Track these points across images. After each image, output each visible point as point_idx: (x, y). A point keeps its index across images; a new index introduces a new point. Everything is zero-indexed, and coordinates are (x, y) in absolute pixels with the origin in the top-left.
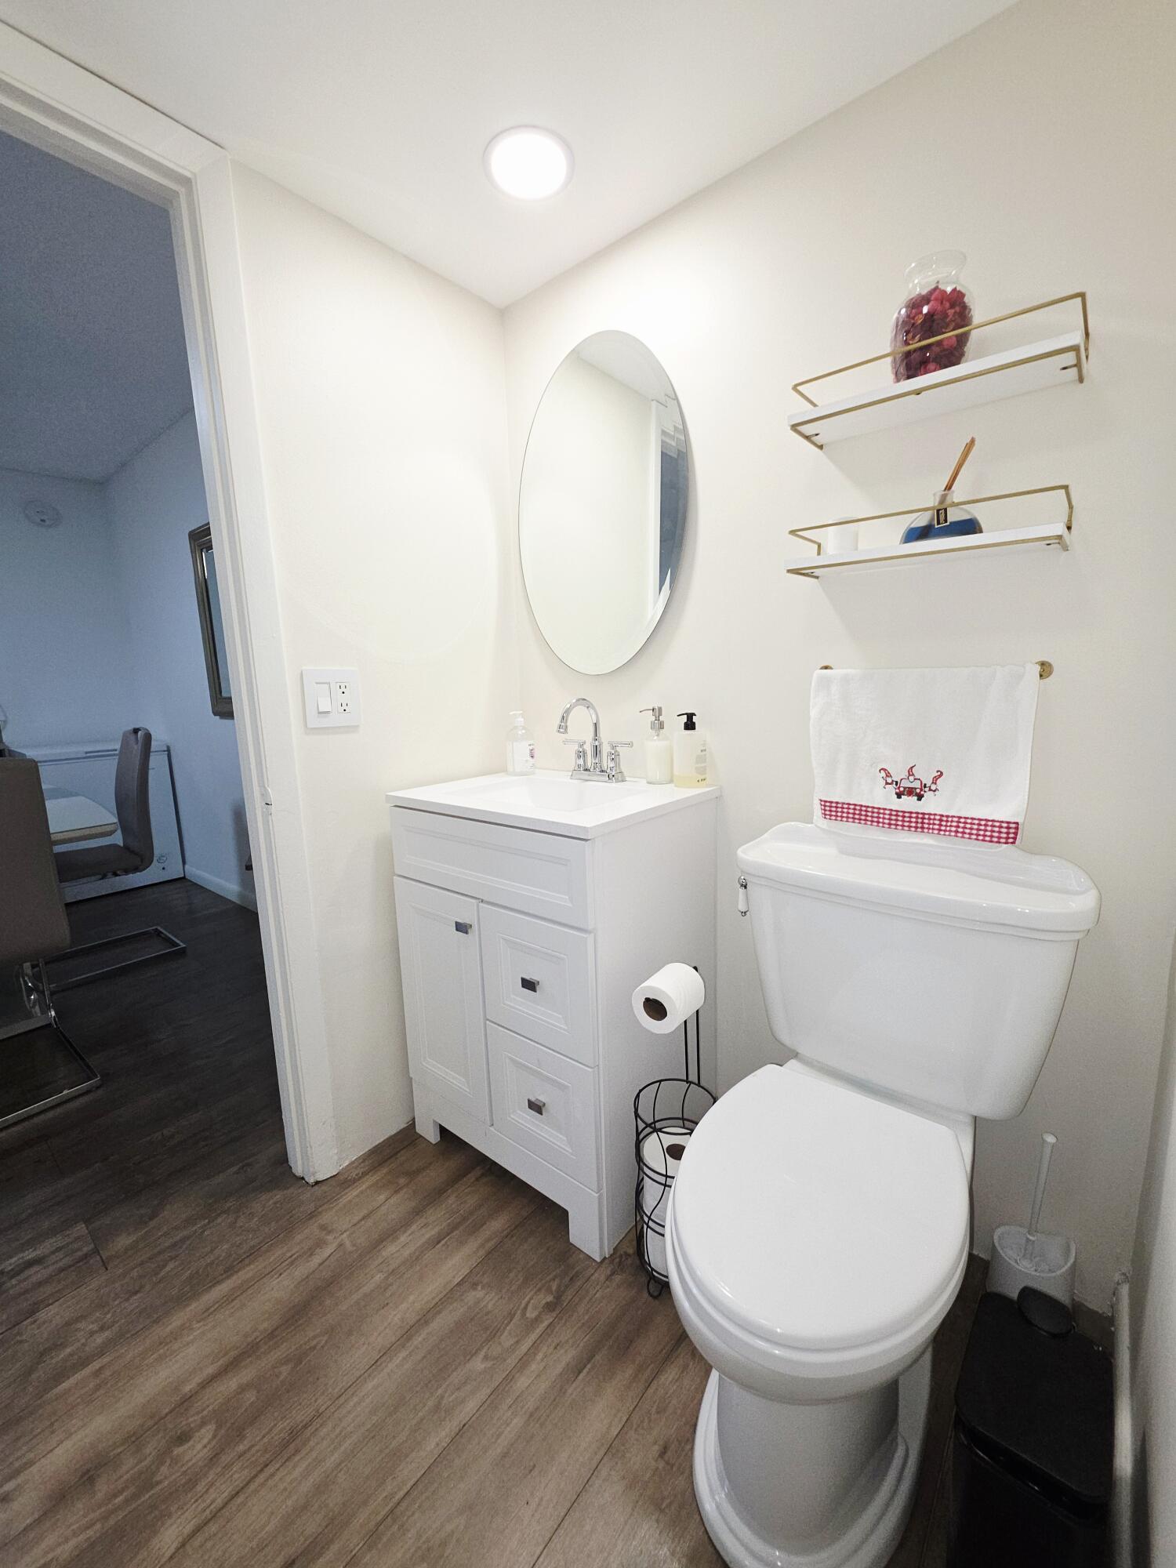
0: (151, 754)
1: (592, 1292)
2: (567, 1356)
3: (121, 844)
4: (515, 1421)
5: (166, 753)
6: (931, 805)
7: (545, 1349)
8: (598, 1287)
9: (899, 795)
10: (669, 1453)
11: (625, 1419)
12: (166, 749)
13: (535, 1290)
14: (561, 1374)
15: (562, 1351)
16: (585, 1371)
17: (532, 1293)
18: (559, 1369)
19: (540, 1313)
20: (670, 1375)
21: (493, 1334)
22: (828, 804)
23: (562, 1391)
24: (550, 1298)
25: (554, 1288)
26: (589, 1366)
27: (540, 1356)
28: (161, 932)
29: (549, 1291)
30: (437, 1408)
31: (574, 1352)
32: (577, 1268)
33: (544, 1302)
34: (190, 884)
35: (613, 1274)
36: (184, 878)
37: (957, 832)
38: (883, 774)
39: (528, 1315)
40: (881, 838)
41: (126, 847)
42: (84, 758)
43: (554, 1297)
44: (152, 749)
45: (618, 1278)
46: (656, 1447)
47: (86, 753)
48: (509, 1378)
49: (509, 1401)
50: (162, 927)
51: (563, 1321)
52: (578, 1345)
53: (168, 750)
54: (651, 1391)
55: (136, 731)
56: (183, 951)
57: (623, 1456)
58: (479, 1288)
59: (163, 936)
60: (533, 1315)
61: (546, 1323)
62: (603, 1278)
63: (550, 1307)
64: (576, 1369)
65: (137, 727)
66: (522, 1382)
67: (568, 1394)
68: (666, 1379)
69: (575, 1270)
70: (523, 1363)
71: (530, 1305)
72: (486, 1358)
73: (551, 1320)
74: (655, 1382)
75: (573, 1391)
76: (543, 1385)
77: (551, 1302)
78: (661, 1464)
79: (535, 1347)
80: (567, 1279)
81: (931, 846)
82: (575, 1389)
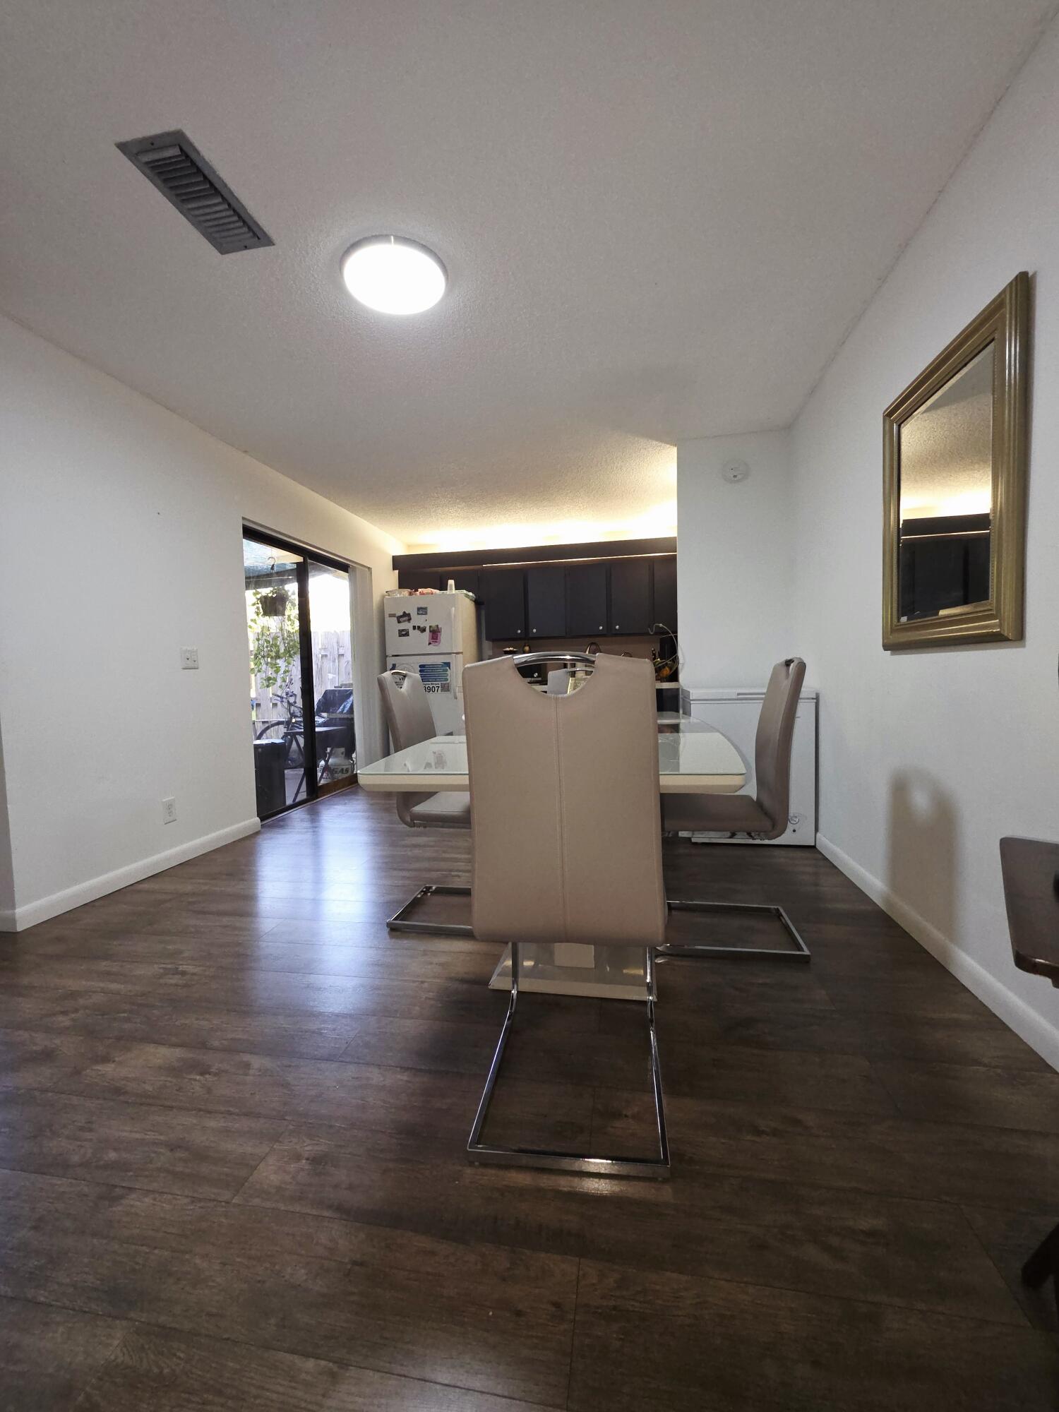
0: (799, 701)
3: (755, 797)
5: (815, 701)
12: (815, 697)
28: (782, 915)
34: (821, 857)
36: (814, 847)
41: (759, 804)
42: (737, 699)
44: (802, 695)
47: (739, 694)
50: (783, 908)
53: (817, 699)
55: (788, 663)
56: (805, 960)
59: (783, 920)
65: (789, 658)
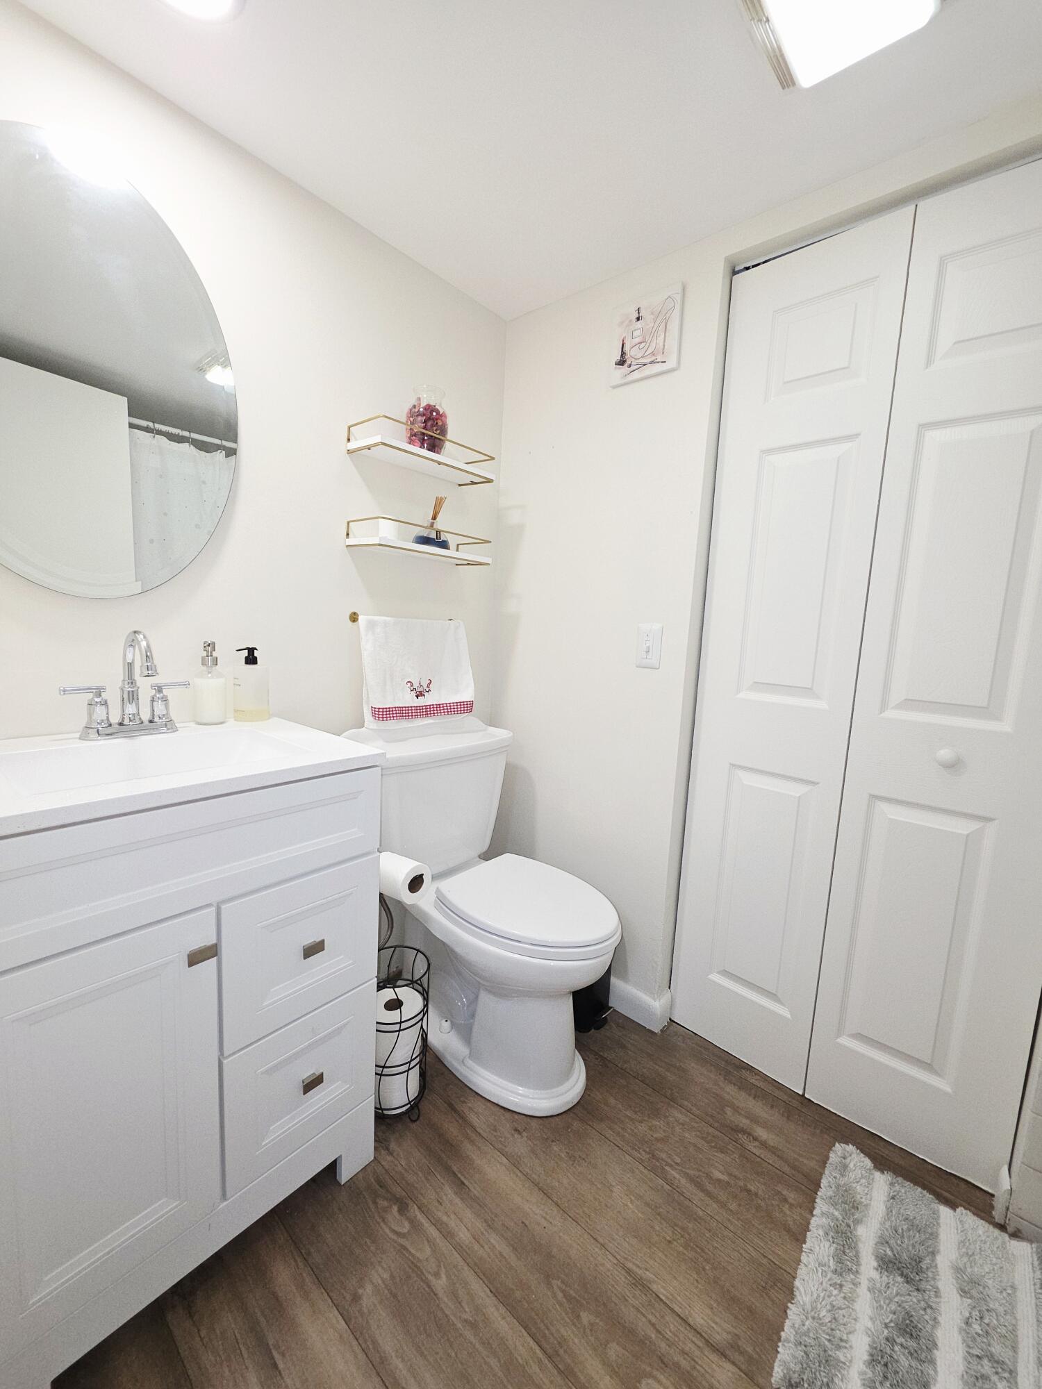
1: (400, 1168)
2: (449, 1192)
4: (492, 1241)
6: (429, 700)
7: (440, 1214)
8: (396, 1162)
9: (417, 696)
10: (519, 1129)
11: (499, 1154)
13: (382, 1224)
14: (461, 1198)
15: (444, 1198)
16: (462, 1178)
17: (384, 1226)
18: (458, 1201)
19: (408, 1219)
20: (473, 1118)
21: (416, 1269)
22: (381, 710)
23: (475, 1199)
24: (395, 1208)
25: (385, 1204)
26: (459, 1175)
27: (445, 1218)
29: (385, 1210)
30: (473, 1325)
31: (446, 1186)
32: (372, 1180)
33: (397, 1216)
35: (387, 1149)
37: (448, 712)
38: (409, 684)
39: (405, 1231)
40: (410, 726)
43: (395, 1204)
45: (393, 1146)
46: (516, 1136)
48: (459, 1248)
49: (476, 1247)
51: (419, 1196)
52: (442, 1183)
54: (485, 1135)
57: (520, 1157)
58: (360, 1291)
60: (407, 1224)
61: (418, 1213)
62: (389, 1158)
63: (403, 1209)
64: (460, 1185)
66: (464, 1236)
67: (477, 1195)
68: (477, 1122)
69: (374, 1182)
70: (448, 1235)
71: (396, 1229)
72: (437, 1275)
73: (415, 1206)
74: (478, 1130)
75: (476, 1191)
76: (468, 1214)
77: (398, 1207)
78: (525, 1134)
79: (437, 1224)
80: (381, 1191)
81: (432, 723)
82: (474, 1188)
